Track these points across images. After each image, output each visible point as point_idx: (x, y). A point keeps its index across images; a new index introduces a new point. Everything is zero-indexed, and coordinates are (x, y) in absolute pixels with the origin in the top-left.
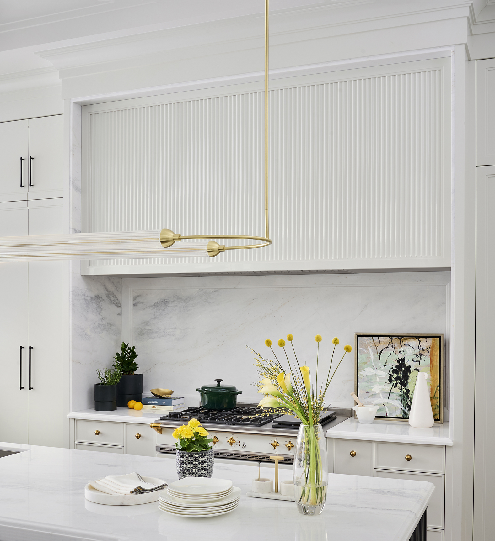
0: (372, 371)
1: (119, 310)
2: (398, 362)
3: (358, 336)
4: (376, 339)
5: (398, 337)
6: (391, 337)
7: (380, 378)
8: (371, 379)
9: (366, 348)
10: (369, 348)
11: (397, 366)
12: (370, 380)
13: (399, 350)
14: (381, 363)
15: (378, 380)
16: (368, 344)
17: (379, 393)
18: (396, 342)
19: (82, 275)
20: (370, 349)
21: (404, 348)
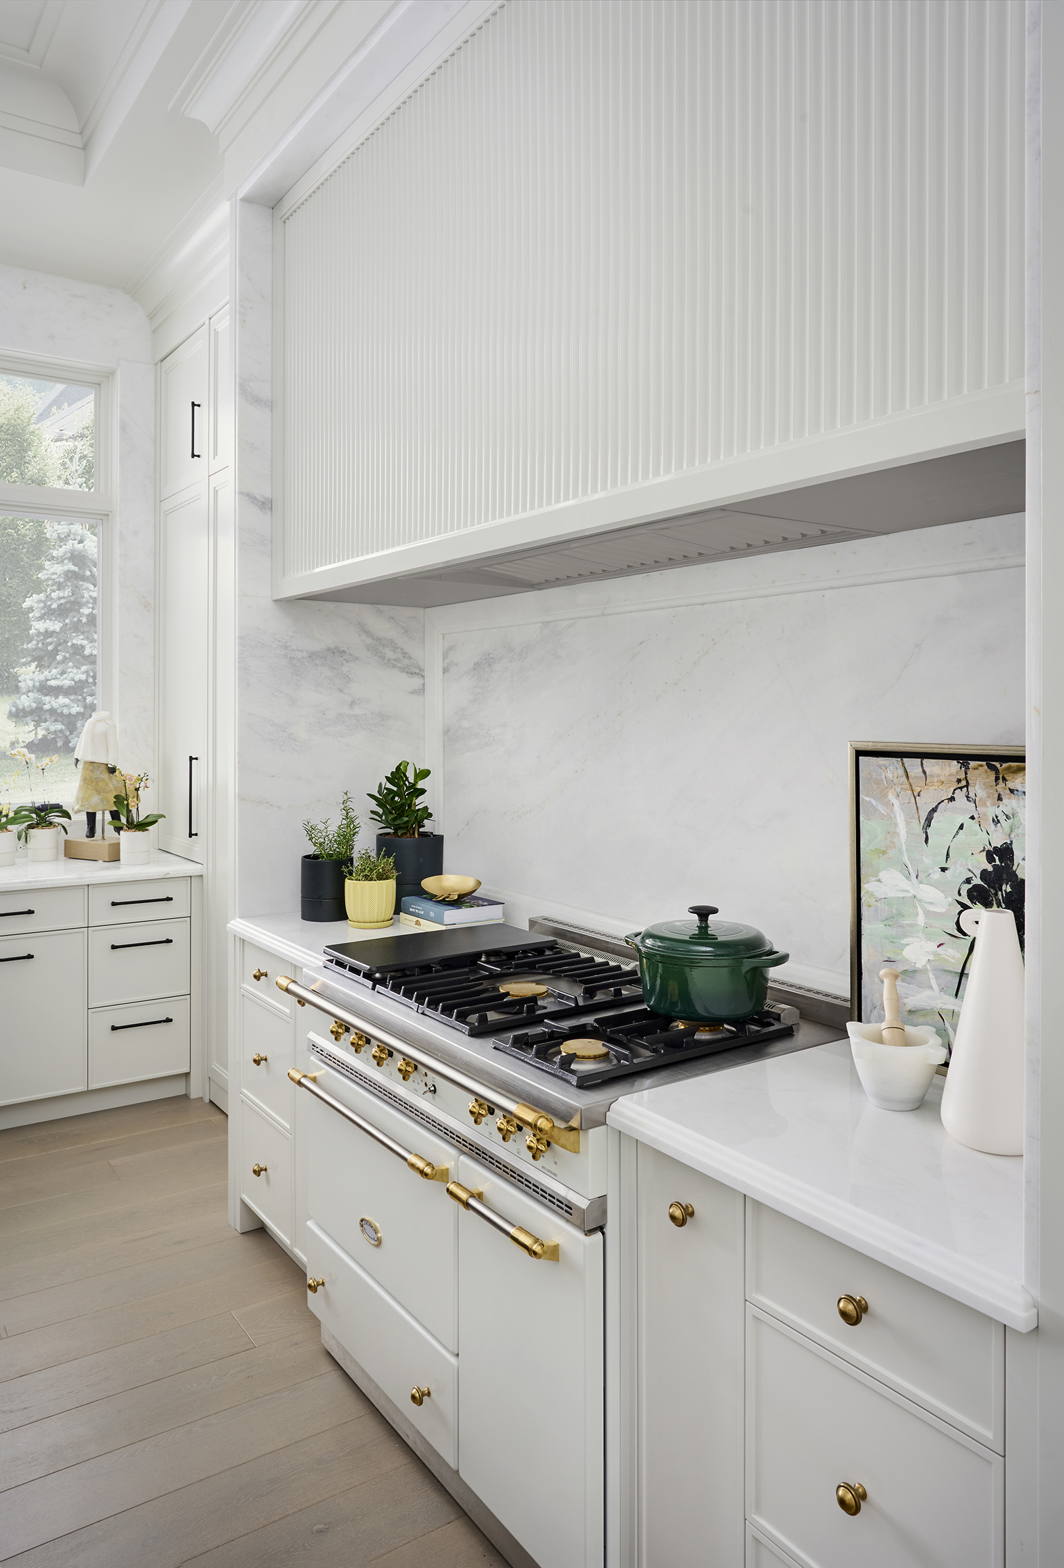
0: (904, 884)
1: (416, 682)
2: (990, 858)
3: (859, 753)
4: (913, 764)
5: (989, 759)
6: (963, 759)
7: (928, 914)
8: (900, 914)
9: (882, 797)
10: (891, 797)
11: (984, 874)
12: (896, 916)
13: (991, 811)
14: (931, 858)
15: (921, 920)
16: (891, 784)
17: (925, 971)
18: (980, 776)
19: (276, 601)
20: (896, 803)
21: (1009, 803)
